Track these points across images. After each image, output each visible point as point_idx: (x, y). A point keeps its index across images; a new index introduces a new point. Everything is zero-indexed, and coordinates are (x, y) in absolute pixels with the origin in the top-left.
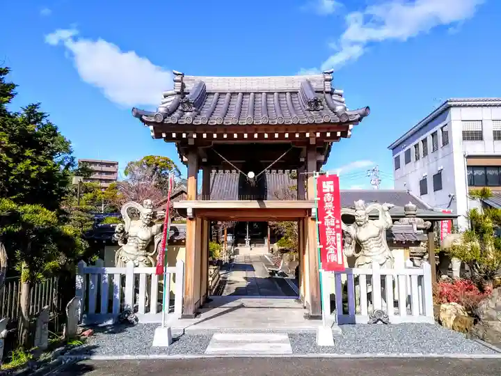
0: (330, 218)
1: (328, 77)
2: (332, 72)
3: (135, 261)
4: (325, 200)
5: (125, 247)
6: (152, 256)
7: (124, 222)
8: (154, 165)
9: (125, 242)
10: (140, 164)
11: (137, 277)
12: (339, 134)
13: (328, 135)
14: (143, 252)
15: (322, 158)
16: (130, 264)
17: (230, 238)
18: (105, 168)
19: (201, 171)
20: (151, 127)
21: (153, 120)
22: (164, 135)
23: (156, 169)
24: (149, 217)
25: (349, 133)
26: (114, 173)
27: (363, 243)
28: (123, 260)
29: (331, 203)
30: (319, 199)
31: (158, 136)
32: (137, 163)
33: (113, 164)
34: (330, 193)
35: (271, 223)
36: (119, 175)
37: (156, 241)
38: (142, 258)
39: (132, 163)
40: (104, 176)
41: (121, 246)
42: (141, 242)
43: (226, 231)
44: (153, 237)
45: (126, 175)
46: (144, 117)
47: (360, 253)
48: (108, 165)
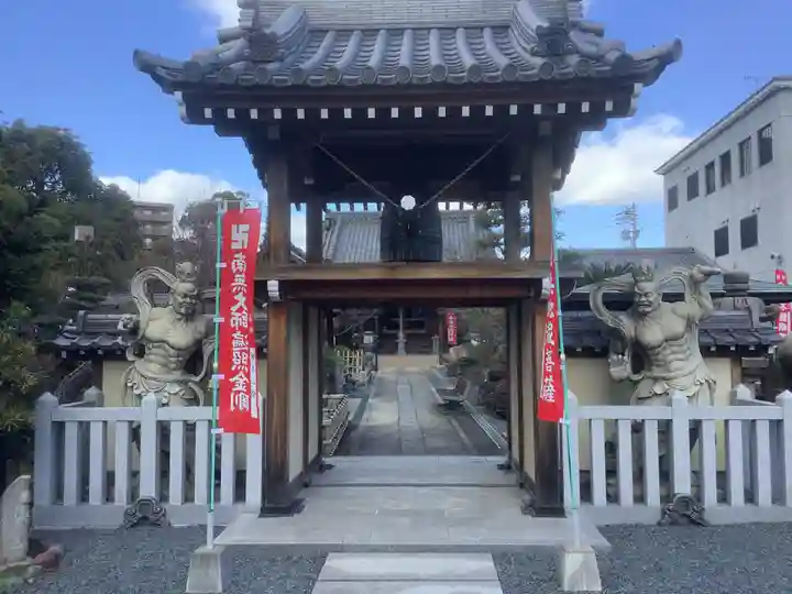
5: (139, 364)
9: (141, 353)
12: (609, 106)
13: (585, 107)
14: (178, 375)
16: (150, 400)
17: (369, 339)
20: (178, 94)
21: (181, 78)
22: (208, 113)
24: (188, 300)
25: (633, 104)
27: (650, 352)
31: (194, 116)
37: (207, 351)
41: (133, 362)
42: (172, 352)
44: (198, 342)
46: (162, 73)
47: (644, 373)
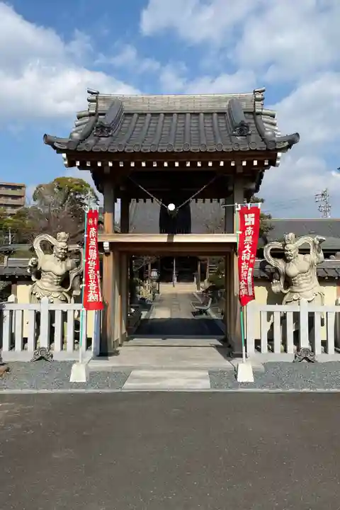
0: (247, 252)
1: (259, 96)
2: (264, 91)
3: (50, 297)
4: (246, 234)
5: (38, 283)
6: (67, 293)
7: (36, 256)
8: (67, 189)
9: (39, 277)
10: (51, 187)
11: (52, 314)
12: (267, 162)
13: (255, 163)
14: (58, 288)
15: (253, 186)
16: (45, 299)
17: (154, 274)
18: (10, 192)
19: (119, 200)
20: (64, 155)
21: (65, 148)
22: (78, 164)
23: (69, 193)
24: (63, 251)
25: (277, 162)
26: (21, 197)
27: (292, 279)
28: (38, 296)
29: (251, 237)
30: (241, 233)
31: (71, 164)
32: (47, 186)
33: (20, 187)
34: (252, 226)
35: (201, 257)
36: (27, 200)
37: (72, 277)
38: (57, 294)
39: (40, 186)
40: (10, 201)
41: (35, 282)
42: (55, 277)
43: (150, 266)
44: (67, 273)
45: (34, 200)
46: (56, 145)
47: (289, 290)
48: (14, 187)
